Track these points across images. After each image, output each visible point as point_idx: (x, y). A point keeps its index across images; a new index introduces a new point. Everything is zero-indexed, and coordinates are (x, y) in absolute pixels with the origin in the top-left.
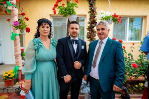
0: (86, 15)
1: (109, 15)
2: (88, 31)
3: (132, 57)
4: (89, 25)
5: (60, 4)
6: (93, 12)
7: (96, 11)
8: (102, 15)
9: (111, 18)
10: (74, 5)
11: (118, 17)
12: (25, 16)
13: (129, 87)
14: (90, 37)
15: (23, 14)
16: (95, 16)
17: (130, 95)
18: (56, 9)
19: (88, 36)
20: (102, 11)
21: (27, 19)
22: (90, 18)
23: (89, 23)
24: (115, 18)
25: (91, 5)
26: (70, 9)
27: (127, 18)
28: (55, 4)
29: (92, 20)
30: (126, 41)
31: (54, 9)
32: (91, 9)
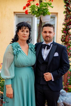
2: (63, 34)
4: (64, 27)
5: (32, 3)
6: (69, 12)
10: (50, 5)
14: (64, 41)
18: (27, 8)
19: (63, 40)
22: (66, 19)
23: (64, 24)
26: (44, 9)
28: (27, 3)
29: (68, 21)
31: (24, 8)
32: (67, 9)
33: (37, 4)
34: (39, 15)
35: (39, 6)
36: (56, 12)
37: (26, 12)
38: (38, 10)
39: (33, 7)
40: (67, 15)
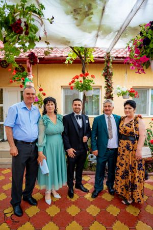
0: (101, 87)
1: (125, 91)
3: (151, 133)
5: (76, 80)
6: (109, 87)
7: (112, 86)
8: (119, 91)
9: (128, 93)
10: (91, 81)
11: (135, 93)
12: (42, 92)
13: (150, 167)
15: (41, 90)
16: (111, 91)
17: (149, 173)
18: (73, 85)
20: (118, 86)
21: (44, 94)
22: (107, 93)
23: (106, 98)
24: (132, 93)
25: (107, 81)
26: (87, 85)
27: (149, 89)
28: (72, 80)
29: (108, 95)
30: (148, 115)
31: (70, 84)
32: (107, 84)
33: (81, 81)
34: (83, 90)
35: (82, 83)
36: (100, 85)
37: (72, 88)
38: (82, 86)
39: (77, 84)
40: (107, 90)
